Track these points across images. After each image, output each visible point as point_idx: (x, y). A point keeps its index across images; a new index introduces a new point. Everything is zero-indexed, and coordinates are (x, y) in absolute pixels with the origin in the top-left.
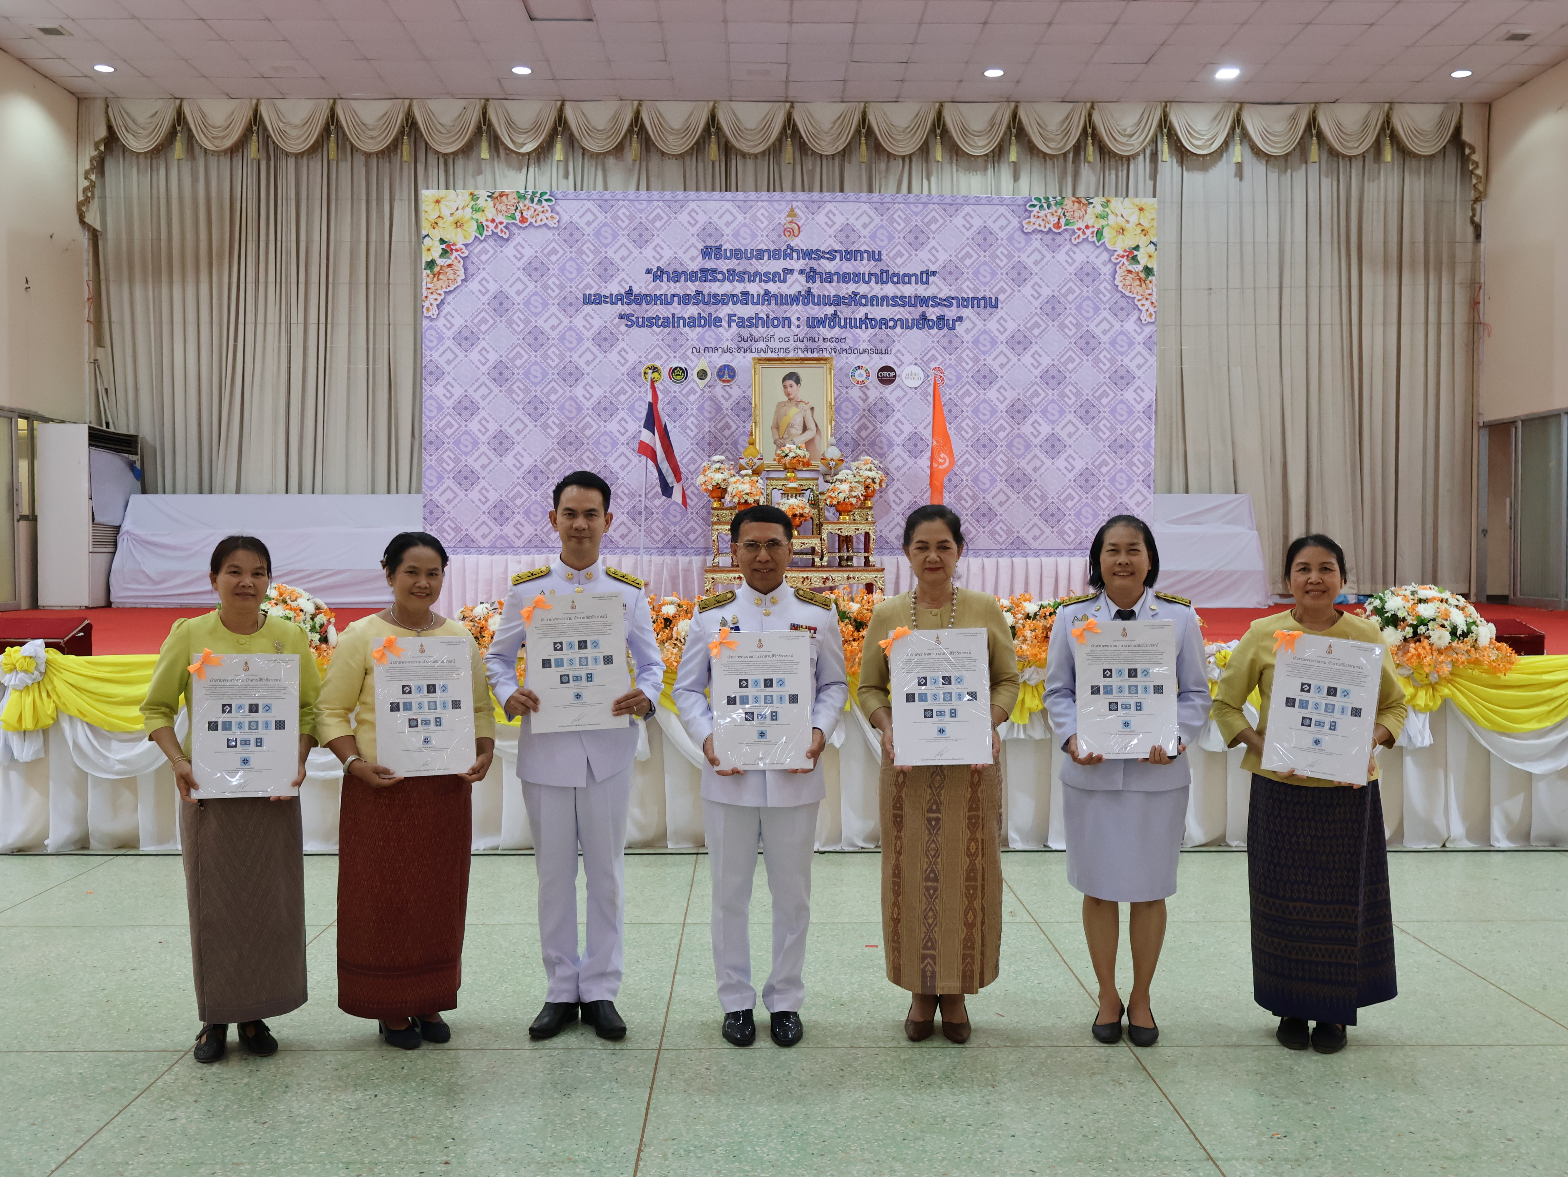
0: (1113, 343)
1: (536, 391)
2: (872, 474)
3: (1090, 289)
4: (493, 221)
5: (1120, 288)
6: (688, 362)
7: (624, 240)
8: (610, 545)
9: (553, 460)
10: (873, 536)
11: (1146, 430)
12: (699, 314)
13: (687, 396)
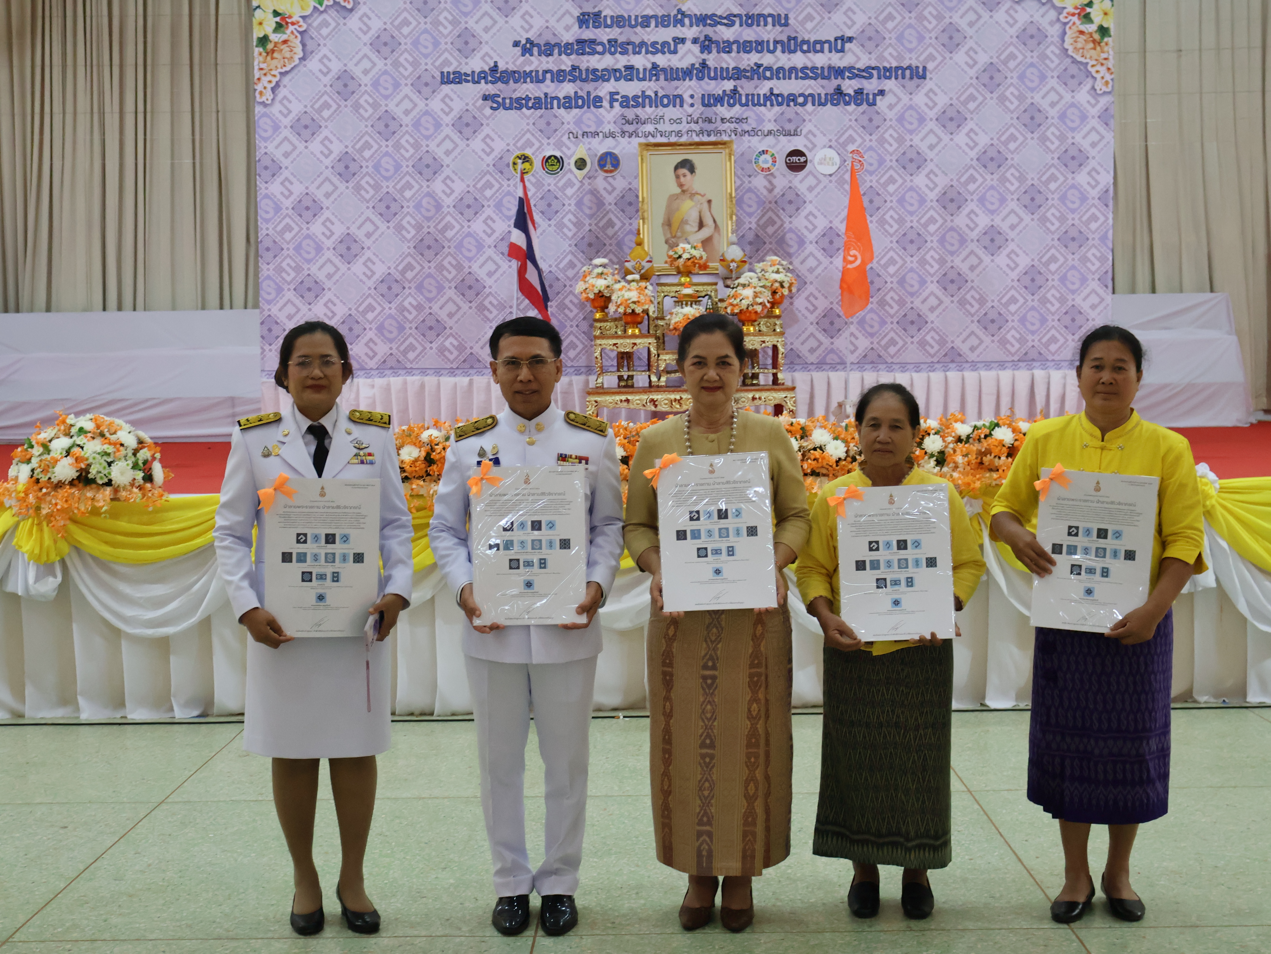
0: (1063, 116)
1: (388, 186)
2: (779, 277)
3: (1035, 54)
5: (1070, 52)
6: (564, 149)
7: (487, 7)
8: (477, 365)
10: (781, 349)
11: (1102, 219)
12: (576, 93)
13: (563, 189)
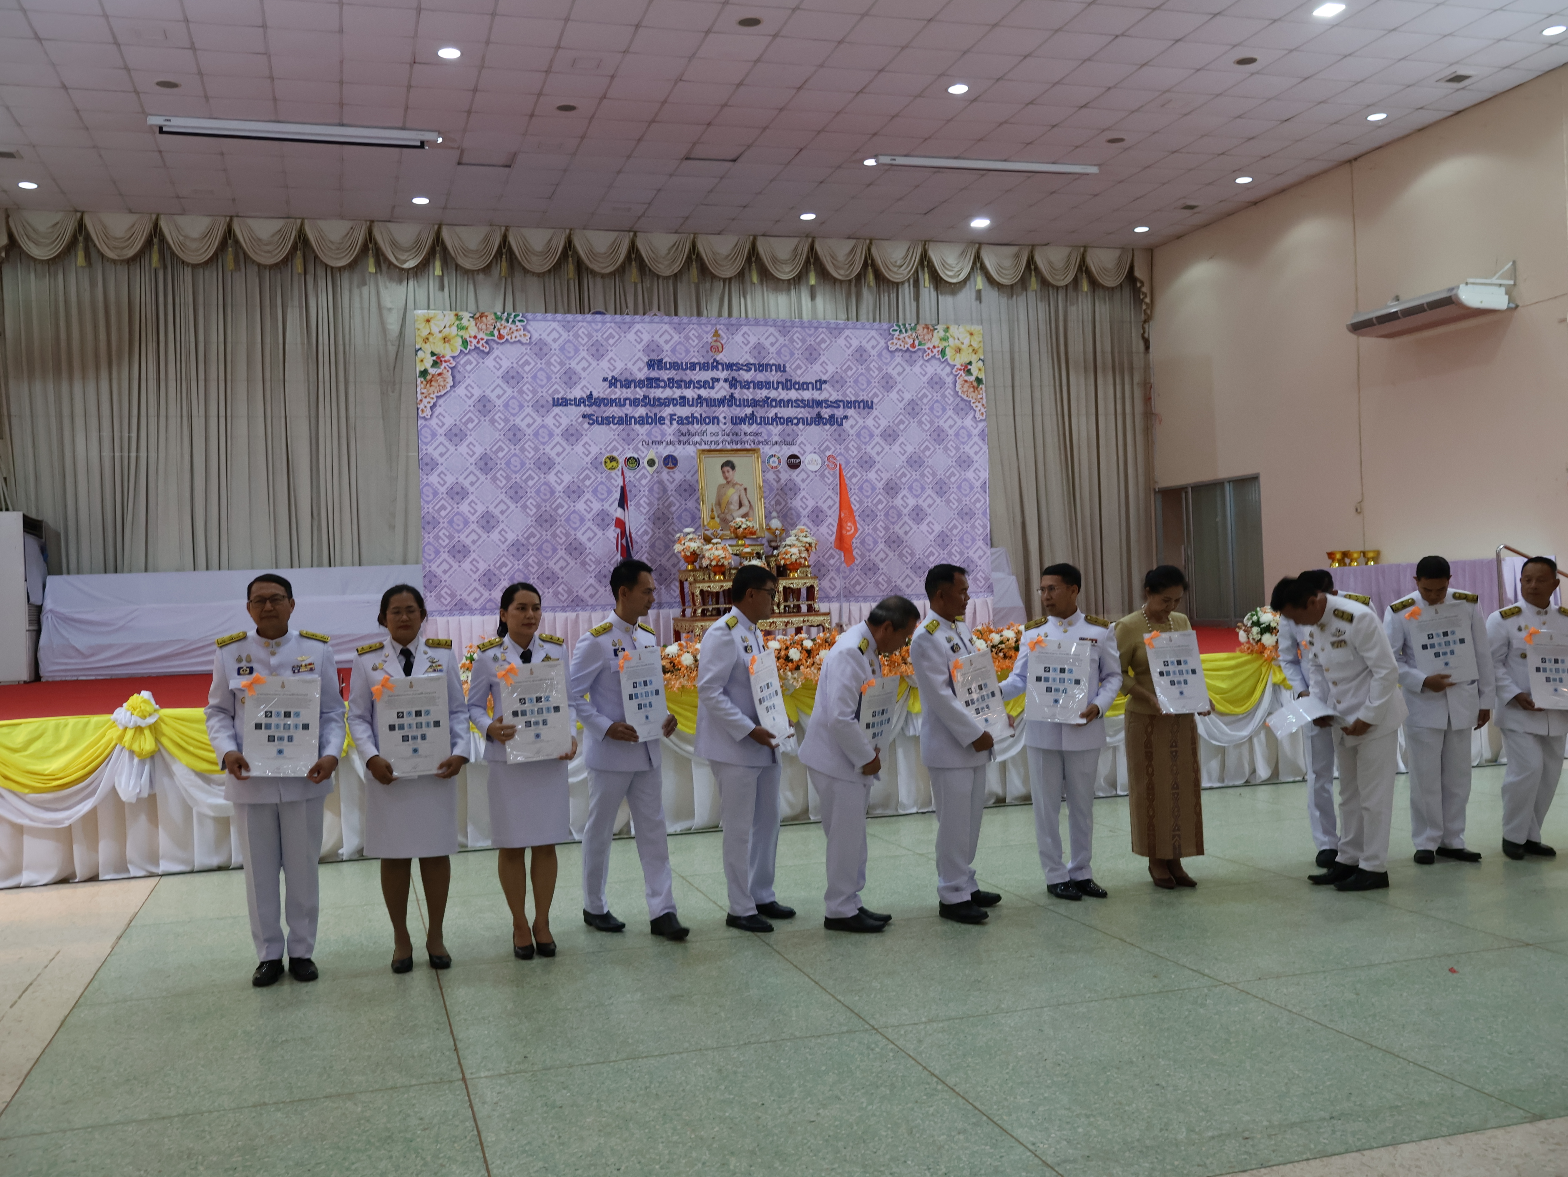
0: (957, 435)
1: (516, 478)
2: (808, 540)
3: (939, 394)
4: (475, 337)
5: (960, 394)
7: (584, 354)
8: (581, 604)
9: (532, 535)
10: (817, 589)
11: (983, 501)
12: (647, 414)
13: (639, 480)
